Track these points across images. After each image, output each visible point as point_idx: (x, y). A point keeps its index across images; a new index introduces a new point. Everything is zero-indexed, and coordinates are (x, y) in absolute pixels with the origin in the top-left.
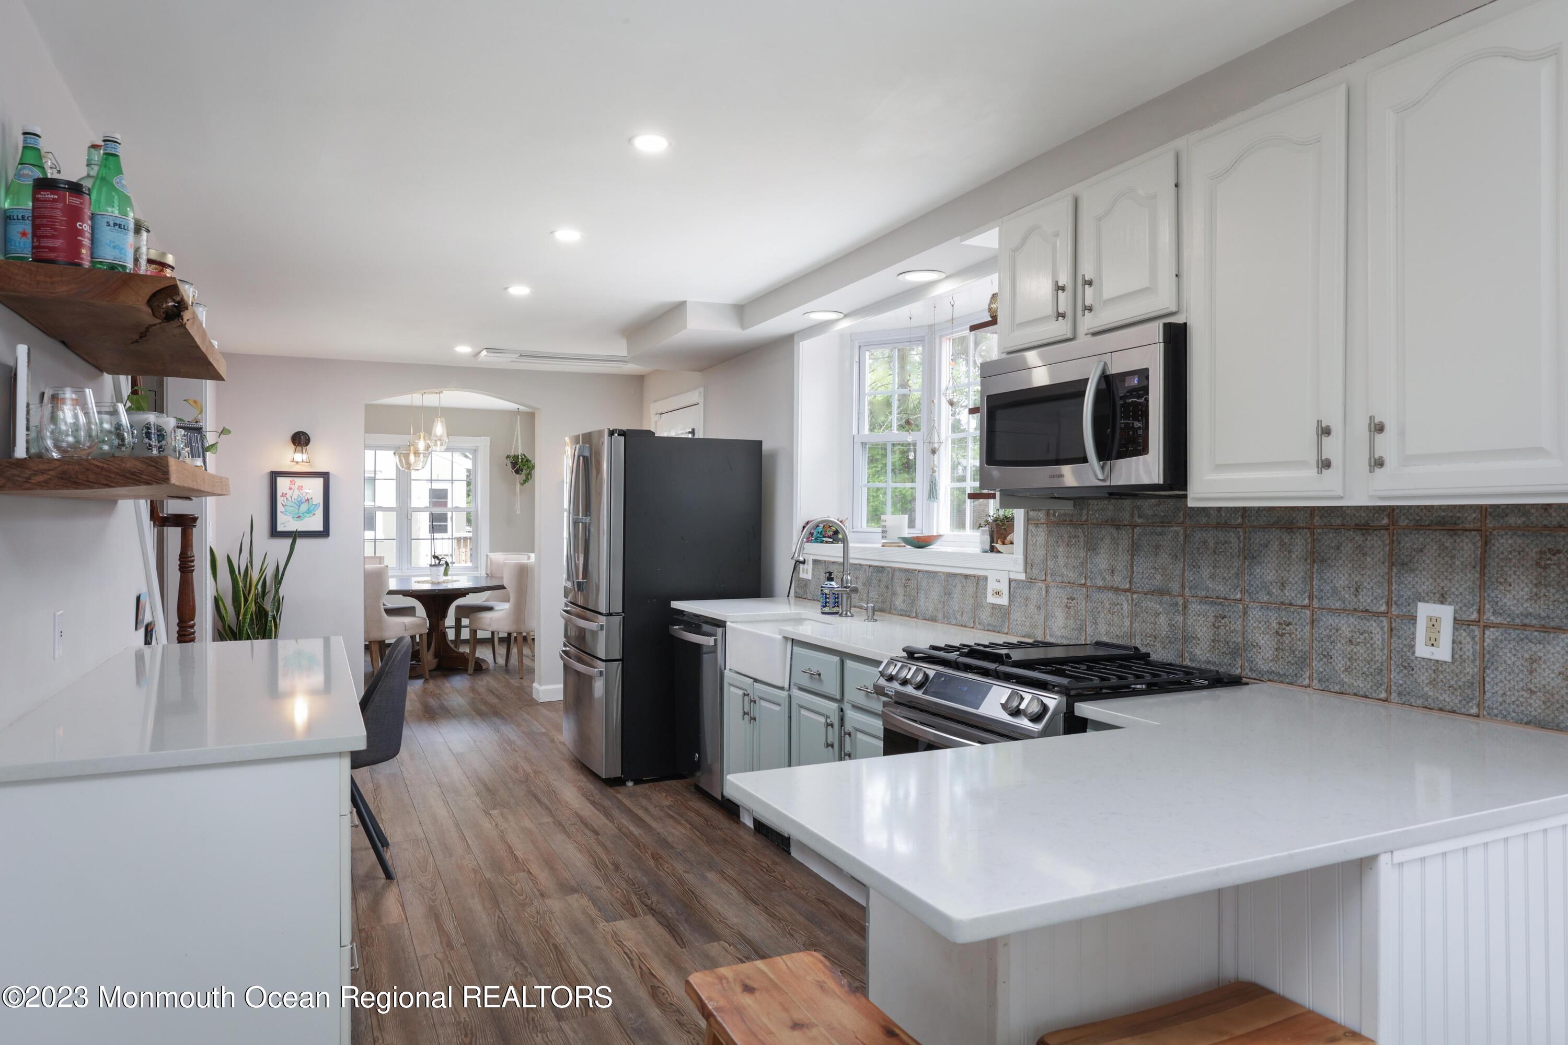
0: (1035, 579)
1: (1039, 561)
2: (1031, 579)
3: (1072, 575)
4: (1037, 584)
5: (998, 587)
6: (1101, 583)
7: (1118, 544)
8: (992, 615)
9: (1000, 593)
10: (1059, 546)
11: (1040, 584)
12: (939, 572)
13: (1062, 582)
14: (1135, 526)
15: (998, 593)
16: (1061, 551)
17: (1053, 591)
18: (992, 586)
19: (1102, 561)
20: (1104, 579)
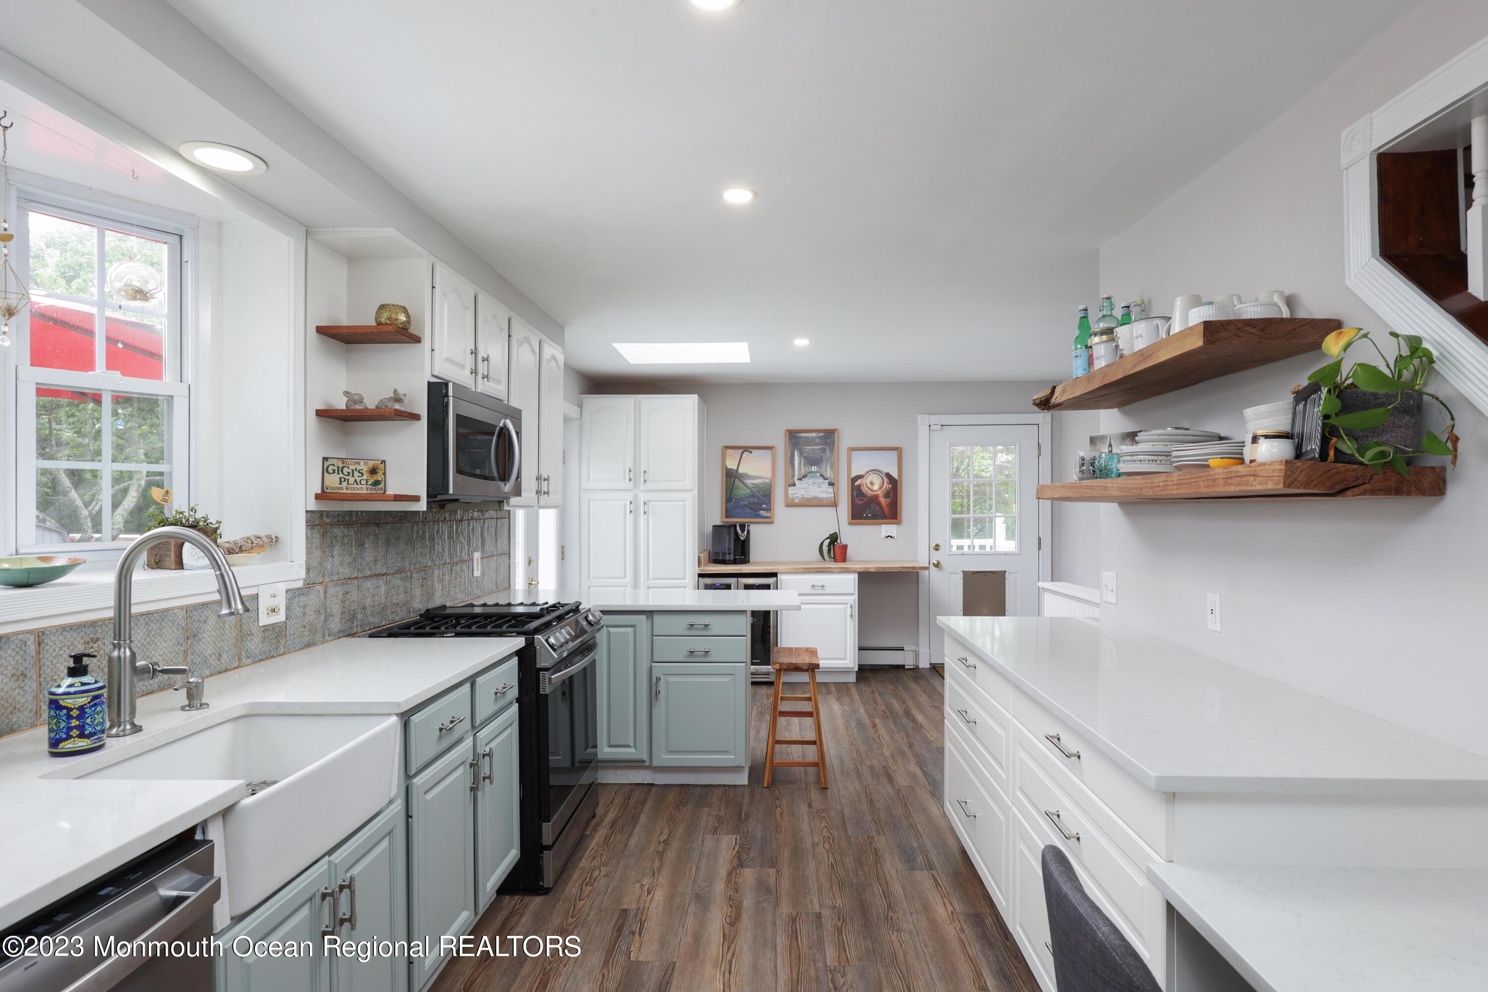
0: (314, 583)
1: (316, 564)
2: (308, 584)
3: (346, 571)
4: (315, 588)
5: (274, 603)
6: (368, 573)
7: (378, 539)
8: (264, 639)
9: (276, 610)
10: (334, 546)
11: (317, 587)
12: (172, 609)
13: (339, 580)
14: (387, 524)
15: (273, 610)
16: (336, 551)
17: (331, 590)
18: (264, 604)
19: (369, 554)
20: (370, 569)
